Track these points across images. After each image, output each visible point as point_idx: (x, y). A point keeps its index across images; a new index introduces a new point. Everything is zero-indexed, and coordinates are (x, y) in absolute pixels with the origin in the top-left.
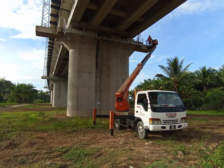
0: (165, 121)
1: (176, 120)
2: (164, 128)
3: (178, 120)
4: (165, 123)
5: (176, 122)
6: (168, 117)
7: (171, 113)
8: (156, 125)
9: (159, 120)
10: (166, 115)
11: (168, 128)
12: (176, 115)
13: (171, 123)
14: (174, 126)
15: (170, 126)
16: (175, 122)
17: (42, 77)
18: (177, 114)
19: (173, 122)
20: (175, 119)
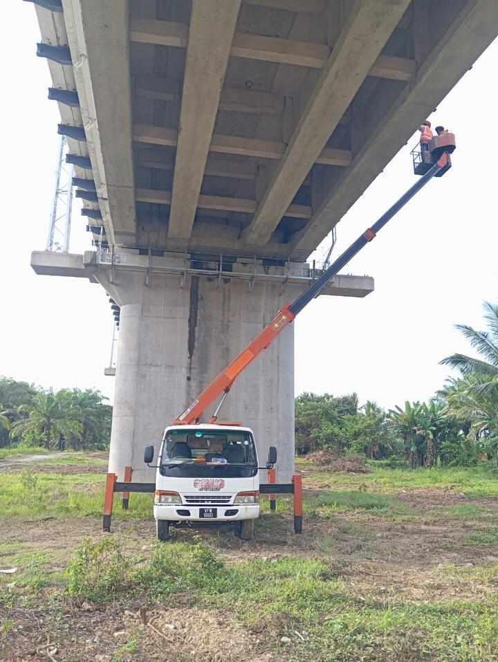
0: (192, 497)
1: (224, 497)
2: (187, 513)
3: (230, 497)
4: (191, 501)
5: (225, 502)
6: (201, 489)
7: (209, 479)
8: (167, 507)
9: (174, 494)
10: (195, 484)
11: (195, 514)
12: (222, 485)
13: (210, 503)
14: (211, 511)
15: (200, 509)
16: (218, 501)
17: (106, 369)
18: (225, 483)
19: (212, 501)
20: (219, 495)
